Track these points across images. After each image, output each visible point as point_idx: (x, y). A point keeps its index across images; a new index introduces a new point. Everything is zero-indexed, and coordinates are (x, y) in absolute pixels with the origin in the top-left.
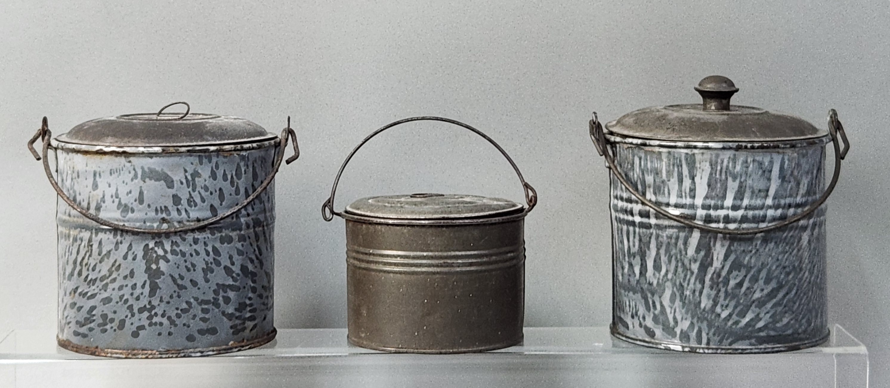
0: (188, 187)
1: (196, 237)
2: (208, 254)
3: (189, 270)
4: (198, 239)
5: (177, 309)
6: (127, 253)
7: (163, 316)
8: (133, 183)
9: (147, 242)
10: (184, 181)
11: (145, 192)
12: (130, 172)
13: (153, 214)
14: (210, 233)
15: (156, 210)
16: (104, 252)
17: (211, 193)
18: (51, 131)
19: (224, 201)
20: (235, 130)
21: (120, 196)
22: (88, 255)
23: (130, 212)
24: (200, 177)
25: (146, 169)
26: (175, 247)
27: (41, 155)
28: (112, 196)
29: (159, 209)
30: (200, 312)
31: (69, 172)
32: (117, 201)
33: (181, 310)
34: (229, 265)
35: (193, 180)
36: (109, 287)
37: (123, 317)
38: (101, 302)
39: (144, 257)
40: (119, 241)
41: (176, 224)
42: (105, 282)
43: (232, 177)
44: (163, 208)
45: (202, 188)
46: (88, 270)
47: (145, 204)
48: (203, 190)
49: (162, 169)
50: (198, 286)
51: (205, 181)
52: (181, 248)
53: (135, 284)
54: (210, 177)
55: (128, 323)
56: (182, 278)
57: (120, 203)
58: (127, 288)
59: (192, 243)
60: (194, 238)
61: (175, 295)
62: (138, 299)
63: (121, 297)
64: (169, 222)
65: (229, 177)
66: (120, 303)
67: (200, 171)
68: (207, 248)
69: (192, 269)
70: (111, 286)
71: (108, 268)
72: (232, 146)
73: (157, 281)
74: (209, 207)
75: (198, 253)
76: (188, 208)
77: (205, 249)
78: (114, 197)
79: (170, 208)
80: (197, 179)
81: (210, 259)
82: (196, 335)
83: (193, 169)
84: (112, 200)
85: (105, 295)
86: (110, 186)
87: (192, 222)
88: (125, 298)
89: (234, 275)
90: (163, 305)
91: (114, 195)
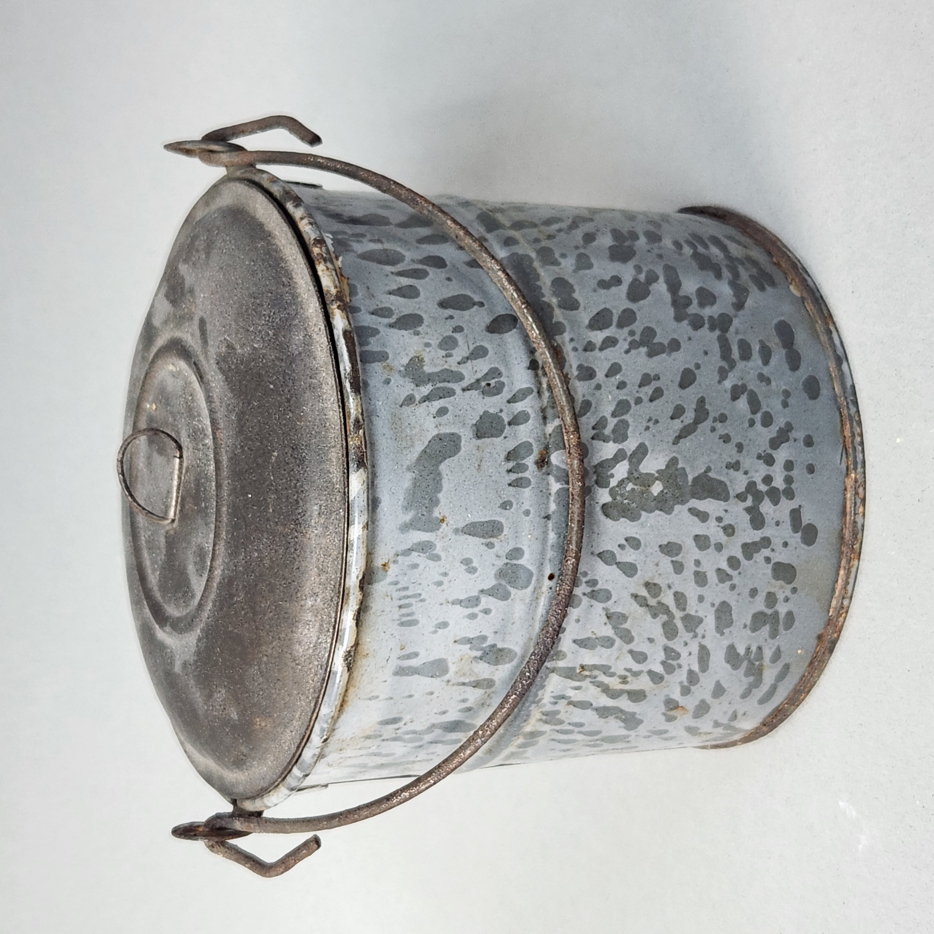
0: (450, 393)
1: (576, 373)
2: (610, 342)
3: (657, 394)
4: (580, 367)
5: (752, 423)
6: (618, 564)
7: (769, 461)
8: (443, 555)
9: (598, 509)
10: (437, 404)
11: (471, 518)
12: (415, 566)
13: (527, 492)
14: (561, 333)
15: (517, 484)
16: (608, 631)
17: (458, 329)
18: (212, 813)
19: (471, 299)
20: (254, 273)
21: (475, 593)
22: (603, 678)
23: (520, 562)
24: (421, 360)
25: (408, 517)
26: (608, 431)
27: (306, 836)
28: (473, 616)
29: (513, 476)
30: (750, 364)
31: (374, 749)
32: (486, 601)
33: (754, 412)
34: (624, 288)
35: (430, 378)
36: (693, 613)
37: (768, 569)
38: (722, 634)
39: (634, 517)
40: (589, 590)
41: (550, 428)
42: (679, 624)
43: (400, 274)
44: (511, 465)
45: (448, 356)
46: (636, 674)
47: (502, 517)
48: (453, 352)
49: (409, 469)
50: (692, 367)
51: (427, 345)
52: (608, 415)
53: (697, 538)
54: (417, 334)
55: (781, 556)
56: (678, 412)
57: (491, 592)
58: (703, 562)
59: (593, 382)
60: (580, 378)
61: (721, 429)
62: (729, 530)
63: (723, 576)
64: (547, 448)
65: (405, 281)
66: (735, 581)
67: (405, 361)
68: (598, 345)
69: (654, 384)
70: (693, 608)
71: (649, 617)
72: (321, 268)
73: (690, 478)
74: (496, 336)
75: (614, 369)
76: (506, 394)
77: (601, 349)
78: (476, 610)
79: (511, 445)
80: (428, 369)
81: (622, 334)
82: (803, 373)
83: (401, 381)
84: (481, 615)
85: (710, 622)
86: (444, 625)
87: (540, 383)
88: (724, 565)
89: (642, 277)
90: (747, 462)
91: (469, 611)
